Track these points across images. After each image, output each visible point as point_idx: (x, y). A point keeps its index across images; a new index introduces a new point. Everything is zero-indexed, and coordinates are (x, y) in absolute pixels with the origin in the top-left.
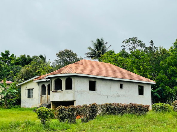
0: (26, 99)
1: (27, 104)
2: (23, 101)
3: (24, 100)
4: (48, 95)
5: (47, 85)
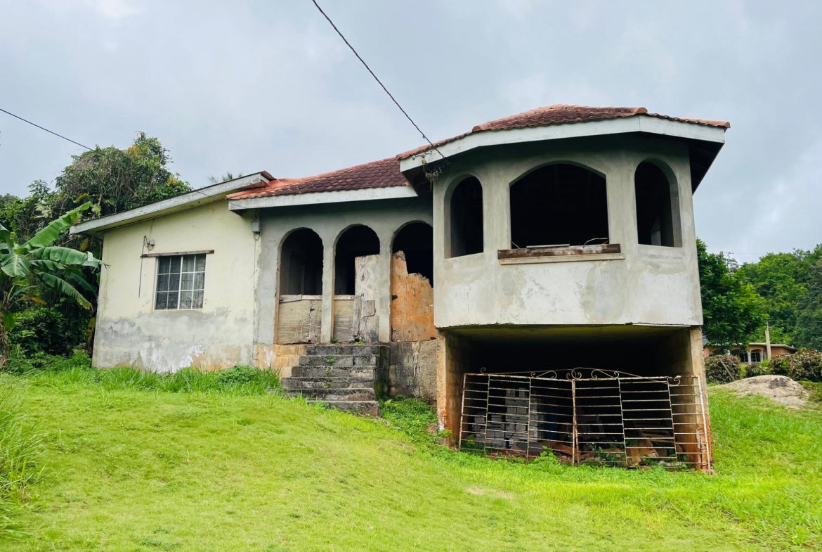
0: (140, 315)
1: (147, 345)
2: (117, 328)
3: (122, 321)
4: (338, 291)
5: (337, 233)
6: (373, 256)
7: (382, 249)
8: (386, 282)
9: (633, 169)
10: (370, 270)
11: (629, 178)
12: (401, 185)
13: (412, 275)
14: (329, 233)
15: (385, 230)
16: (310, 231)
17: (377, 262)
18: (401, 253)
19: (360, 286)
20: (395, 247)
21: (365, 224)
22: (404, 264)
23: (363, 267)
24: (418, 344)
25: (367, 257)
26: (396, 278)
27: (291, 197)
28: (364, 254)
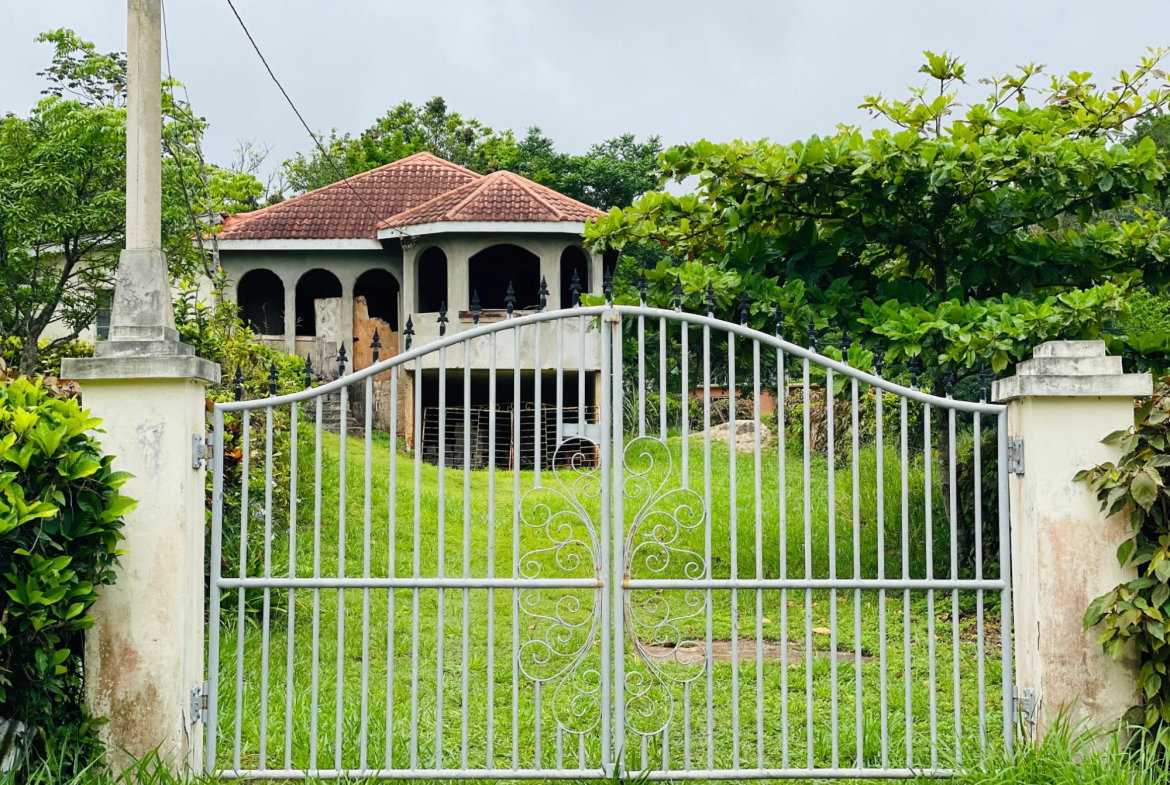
4: (300, 332)
5: (299, 277)
6: (333, 299)
7: (344, 293)
8: (349, 325)
9: (560, 254)
10: (330, 313)
11: (556, 260)
12: (367, 238)
13: (373, 319)
14: (290, 277)
15: (347, 276)
16: (271, 272)
17: (338, 305)
18: (362, 298)
19: (321, 328)
20: (357, 292)
21: (326, 268)
22: (366, 309)
23: (323, 309)
24: (380, 383)
25: (327, 299)
26: (358, 322)
27: (255, 241)
28: (323, 296)
